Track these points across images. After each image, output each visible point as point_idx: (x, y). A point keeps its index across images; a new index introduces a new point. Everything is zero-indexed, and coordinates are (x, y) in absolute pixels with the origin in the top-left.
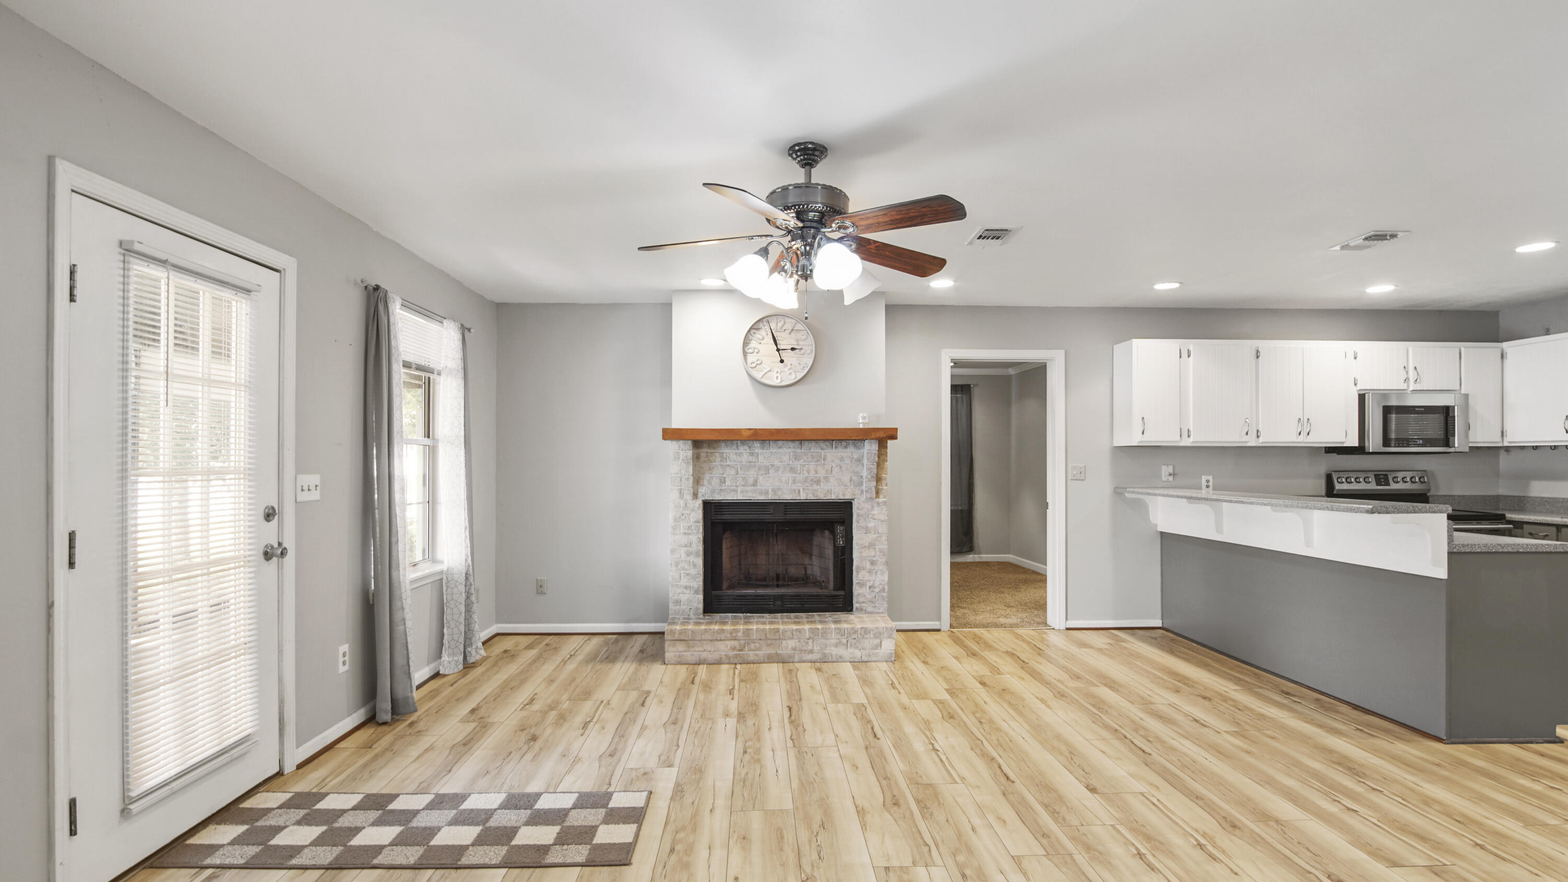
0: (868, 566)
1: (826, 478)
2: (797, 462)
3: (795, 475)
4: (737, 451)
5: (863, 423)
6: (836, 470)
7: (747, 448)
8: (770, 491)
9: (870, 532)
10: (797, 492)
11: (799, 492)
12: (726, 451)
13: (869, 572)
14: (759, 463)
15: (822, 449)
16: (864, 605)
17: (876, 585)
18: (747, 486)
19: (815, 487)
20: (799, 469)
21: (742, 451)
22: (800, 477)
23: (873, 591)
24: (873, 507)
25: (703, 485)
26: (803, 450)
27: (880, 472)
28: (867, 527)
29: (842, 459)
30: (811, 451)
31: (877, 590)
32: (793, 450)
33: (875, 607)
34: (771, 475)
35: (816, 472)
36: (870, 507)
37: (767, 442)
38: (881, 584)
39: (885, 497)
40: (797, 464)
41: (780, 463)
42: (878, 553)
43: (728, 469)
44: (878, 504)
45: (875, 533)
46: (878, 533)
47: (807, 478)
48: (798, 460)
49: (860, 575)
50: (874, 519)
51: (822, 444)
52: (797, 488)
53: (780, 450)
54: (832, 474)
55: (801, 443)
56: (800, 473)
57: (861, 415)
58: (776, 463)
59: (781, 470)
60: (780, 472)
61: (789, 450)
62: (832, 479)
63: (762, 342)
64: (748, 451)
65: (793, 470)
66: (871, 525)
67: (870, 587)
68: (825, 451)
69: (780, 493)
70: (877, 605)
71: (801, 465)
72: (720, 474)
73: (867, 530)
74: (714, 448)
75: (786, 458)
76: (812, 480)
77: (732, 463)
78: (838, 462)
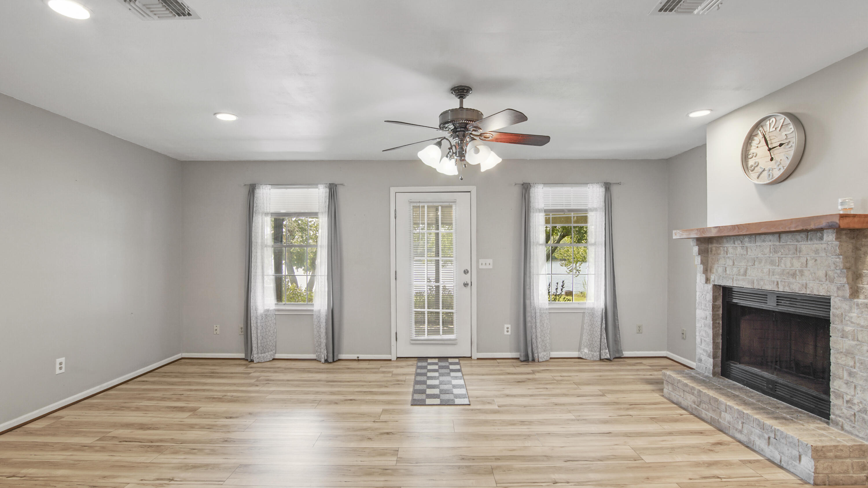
0: (846, 376)
1: (801, 272)
2: (776, 255)
3: (774, 267)
4: (733, 245)
5: (842, 210)
6: (811, 263)
7: (740, 242)
8: (755, 281)
9: (847, 337)
10: (776, 283)
11: (778, 284)
12: (726, 245)
13: (847, 384)
14: (748, 256)
15: (798, 241)
16: (840, 419)
17: (856, 401)
18: (739, 275)
19: (791, 280)
20: (777, 261)
21: (737, 245)
22: (778, 269)
23: (850, 407)
24: (851, 307)
25: (713, 273)
26: (781, 244)
27: (860, 267)
28: (843, 330)
29: (817, 251)
30: (788, 243)
31: (856, 408)
32: (773, 243)
33: (854, 427)
34: (756, 266)
35: (792, 265)
36: (847, 308)
37: (754, 236)
38: (861, 402)
39: (866, 298)
40: (776, 257)
41: (763, 256)
42: (858, 365)
43: (728, 260)
44: (858, 305)
45: (853, 340)
46: (858, 340)
47: (784, 270)
48: (777, 253)
49: (835, 384)
50: (852, 322)
51: (798, 237)
52: (775, 280)
53: (764, 244)
54: (806, 267)
55: (780, 237)
56: (778, 266)
57: (840, 201)
58: (760, 255)
59: (763, 262)
60: (762, 264)
61: (770, 243)
62: (806, 273)
63: (759, 145)
64: (741, 245)
65: (772, 263)
66: (848, 329)
67: (847, 402)
68: (800, 243)
69: (762, 283)
70: (856, 425)
71: (779, 257)
72: (723, 264)
73: (844, 335)
74: (720, 244)
75: (767, 251)
76: (788, 273)
77: (731, 255)
78: (813, 255)
